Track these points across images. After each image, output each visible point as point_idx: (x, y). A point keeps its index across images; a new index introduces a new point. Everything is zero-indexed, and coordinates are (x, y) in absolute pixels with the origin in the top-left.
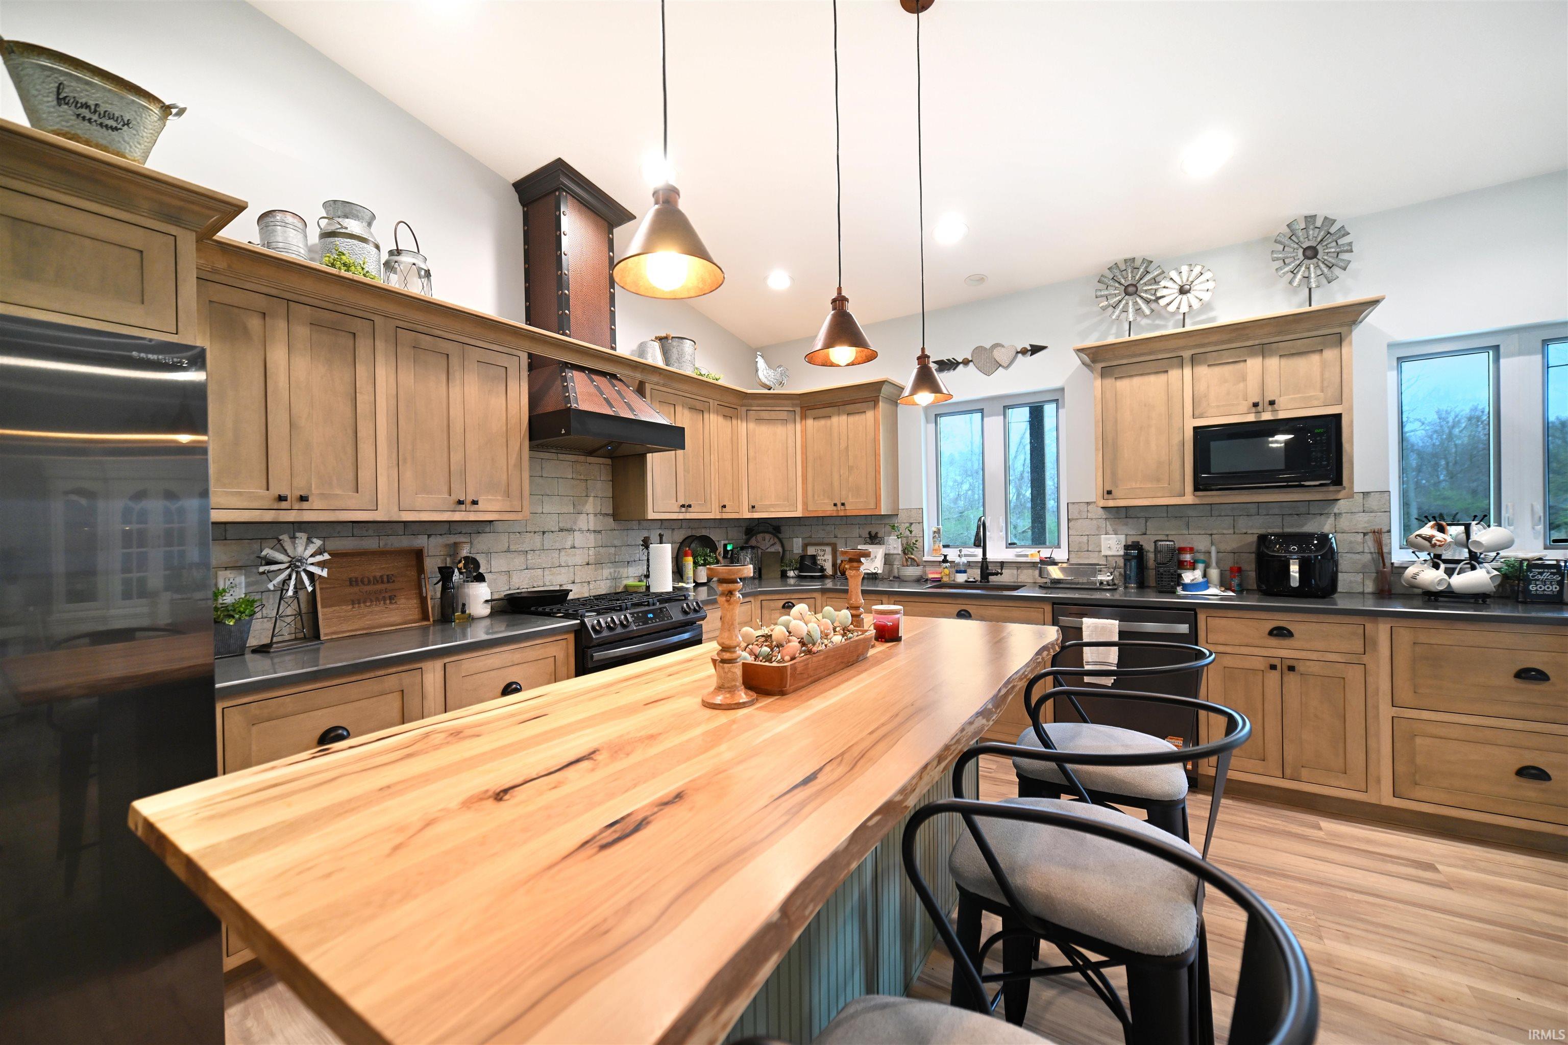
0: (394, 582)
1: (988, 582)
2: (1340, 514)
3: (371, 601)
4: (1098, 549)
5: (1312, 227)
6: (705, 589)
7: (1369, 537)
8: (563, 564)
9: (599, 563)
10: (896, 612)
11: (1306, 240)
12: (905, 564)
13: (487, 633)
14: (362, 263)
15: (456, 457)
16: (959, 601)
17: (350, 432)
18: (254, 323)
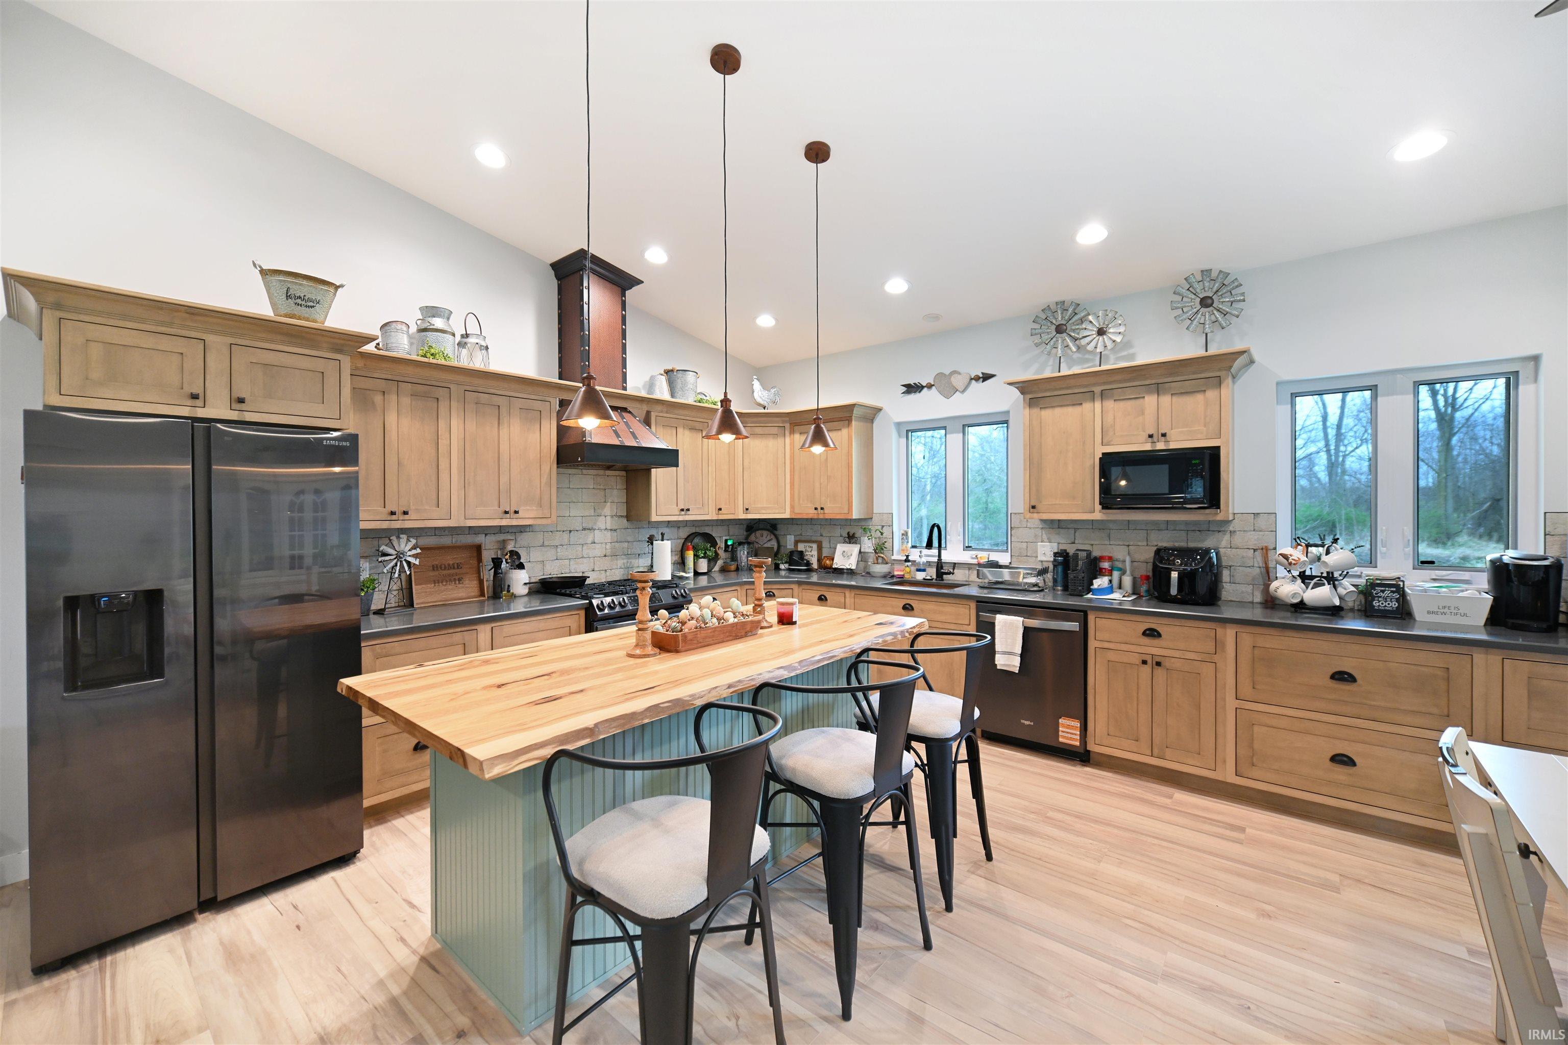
0: (461, 568)
1: (943, 580)
2: (1235, 531)
3: (447, 581)
4: (1034, 555)
5: (1208, 279)
6: (705, 578)
7: (1258, 553)
8: (585, 556)
9: (614, 555)
10: (792, 604)
11: (1203, 291)
12: (876, 562)
13: (526, 608)
14: (443, 350)
15: (504, 479)
16: (905, 596)
17: (434, 466)
18: (378, 398)
